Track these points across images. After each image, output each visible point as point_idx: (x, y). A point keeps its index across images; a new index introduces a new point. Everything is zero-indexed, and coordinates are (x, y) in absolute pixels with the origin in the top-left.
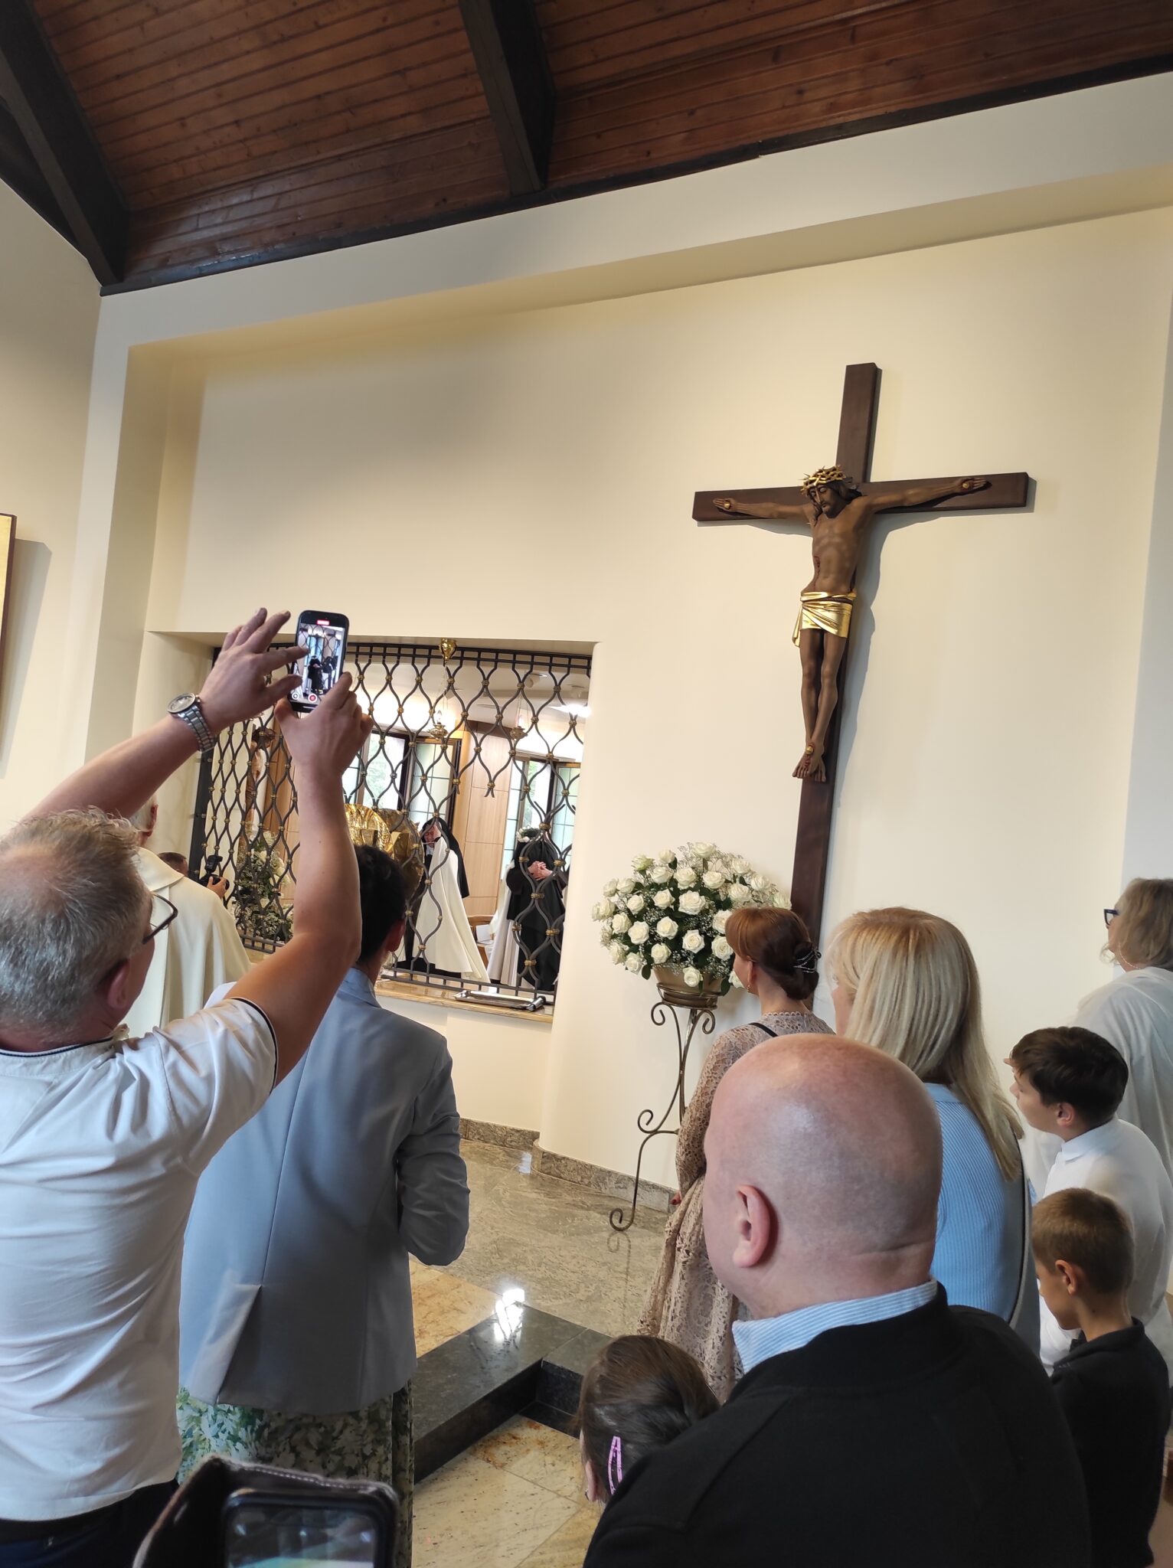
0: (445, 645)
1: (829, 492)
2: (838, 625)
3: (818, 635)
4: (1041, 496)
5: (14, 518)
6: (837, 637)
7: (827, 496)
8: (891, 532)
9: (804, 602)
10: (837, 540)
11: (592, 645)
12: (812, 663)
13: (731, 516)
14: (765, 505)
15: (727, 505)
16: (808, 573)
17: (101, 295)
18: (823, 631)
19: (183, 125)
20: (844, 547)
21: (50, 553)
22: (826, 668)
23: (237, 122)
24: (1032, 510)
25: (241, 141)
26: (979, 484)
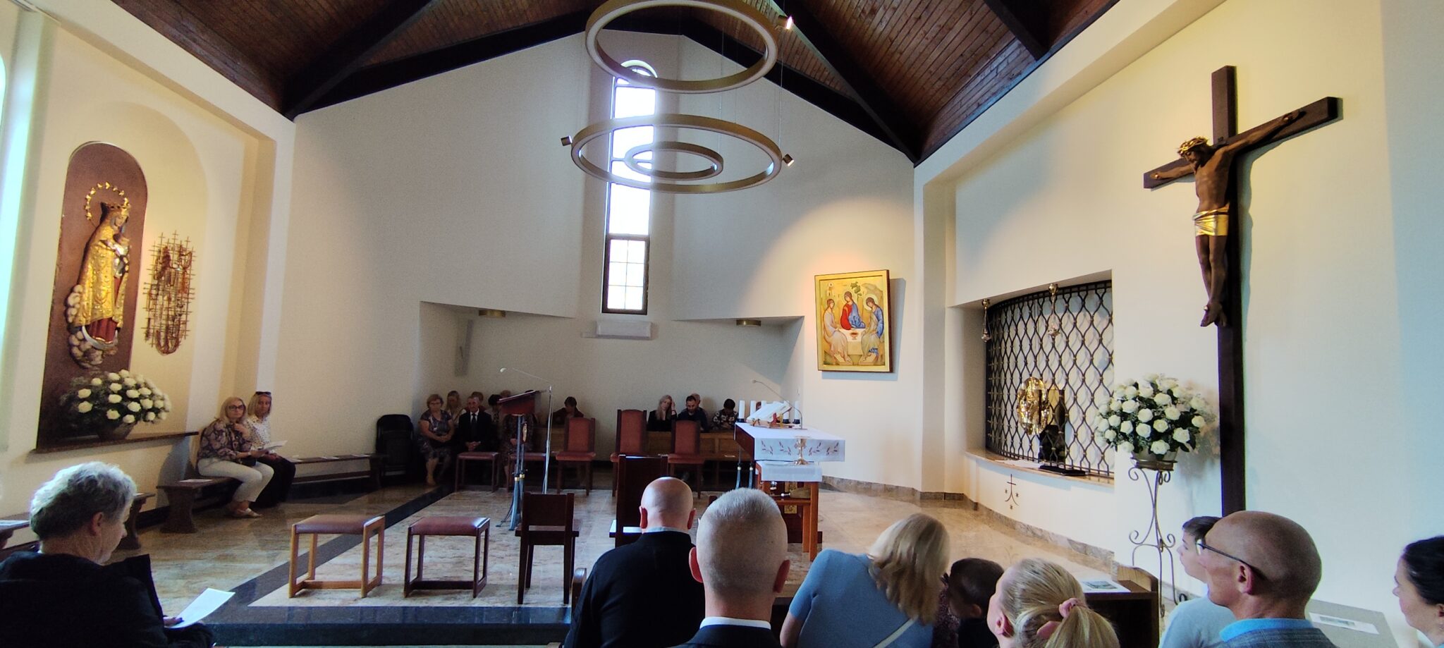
0: (1051, 287)
1: (1193, 153)
2: (1216, 230)
3: (1206, 238)
4: (1346, 108)
5: (888, 271)
6: (1218, 238)
7: (1192, 157)
8: (1255, 161)
9: (1195, 220)
10: (1205, 179)
11: (1110, 271)
12: (1203, 256)
13: (1163, 181)
14: (1175, 169)
15: (1156, 176)
16: (1196, 202)
17: (915, 167)
18: (1207, 236)
19: (924, 89)
20: (1210, 182)
21: (905, 282)
22: (1211, 257)
23: (939, 79)
24: (1342, 119)
25: (944, 85)
26: (1295, 117)
